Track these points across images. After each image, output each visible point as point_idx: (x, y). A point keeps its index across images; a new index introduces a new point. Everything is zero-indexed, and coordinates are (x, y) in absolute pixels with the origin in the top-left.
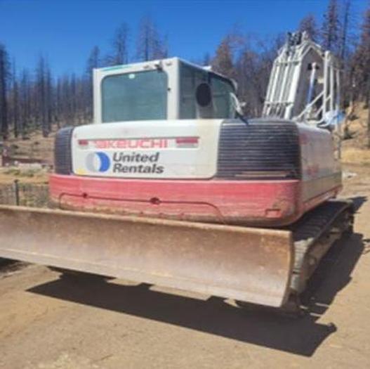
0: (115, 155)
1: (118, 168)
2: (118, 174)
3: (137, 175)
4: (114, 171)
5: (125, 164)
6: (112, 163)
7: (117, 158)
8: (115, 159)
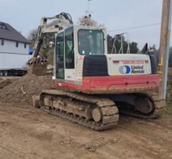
0: (132, 66)
1: (133, 72)
2: (133, 74)
3: (138, 74)
4: (132, 73)
5: (135, 70)
6: (131, 70)
7: (133, 68)
8: (132, 68)
